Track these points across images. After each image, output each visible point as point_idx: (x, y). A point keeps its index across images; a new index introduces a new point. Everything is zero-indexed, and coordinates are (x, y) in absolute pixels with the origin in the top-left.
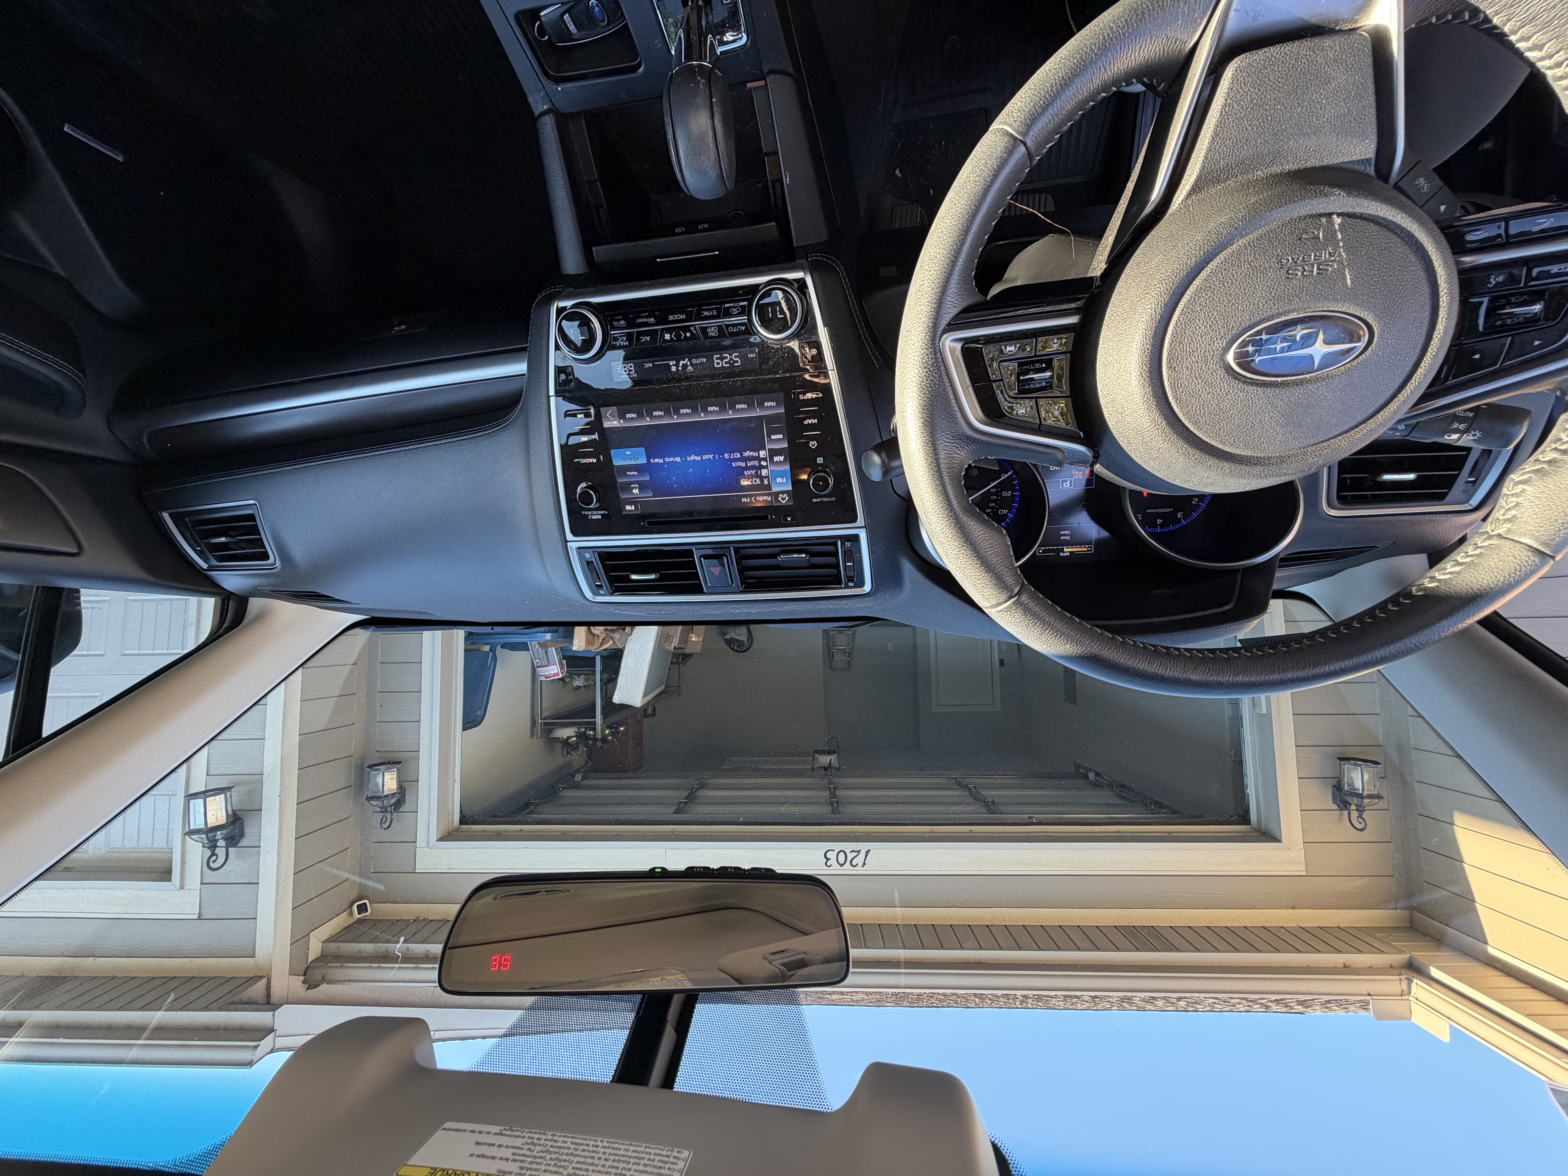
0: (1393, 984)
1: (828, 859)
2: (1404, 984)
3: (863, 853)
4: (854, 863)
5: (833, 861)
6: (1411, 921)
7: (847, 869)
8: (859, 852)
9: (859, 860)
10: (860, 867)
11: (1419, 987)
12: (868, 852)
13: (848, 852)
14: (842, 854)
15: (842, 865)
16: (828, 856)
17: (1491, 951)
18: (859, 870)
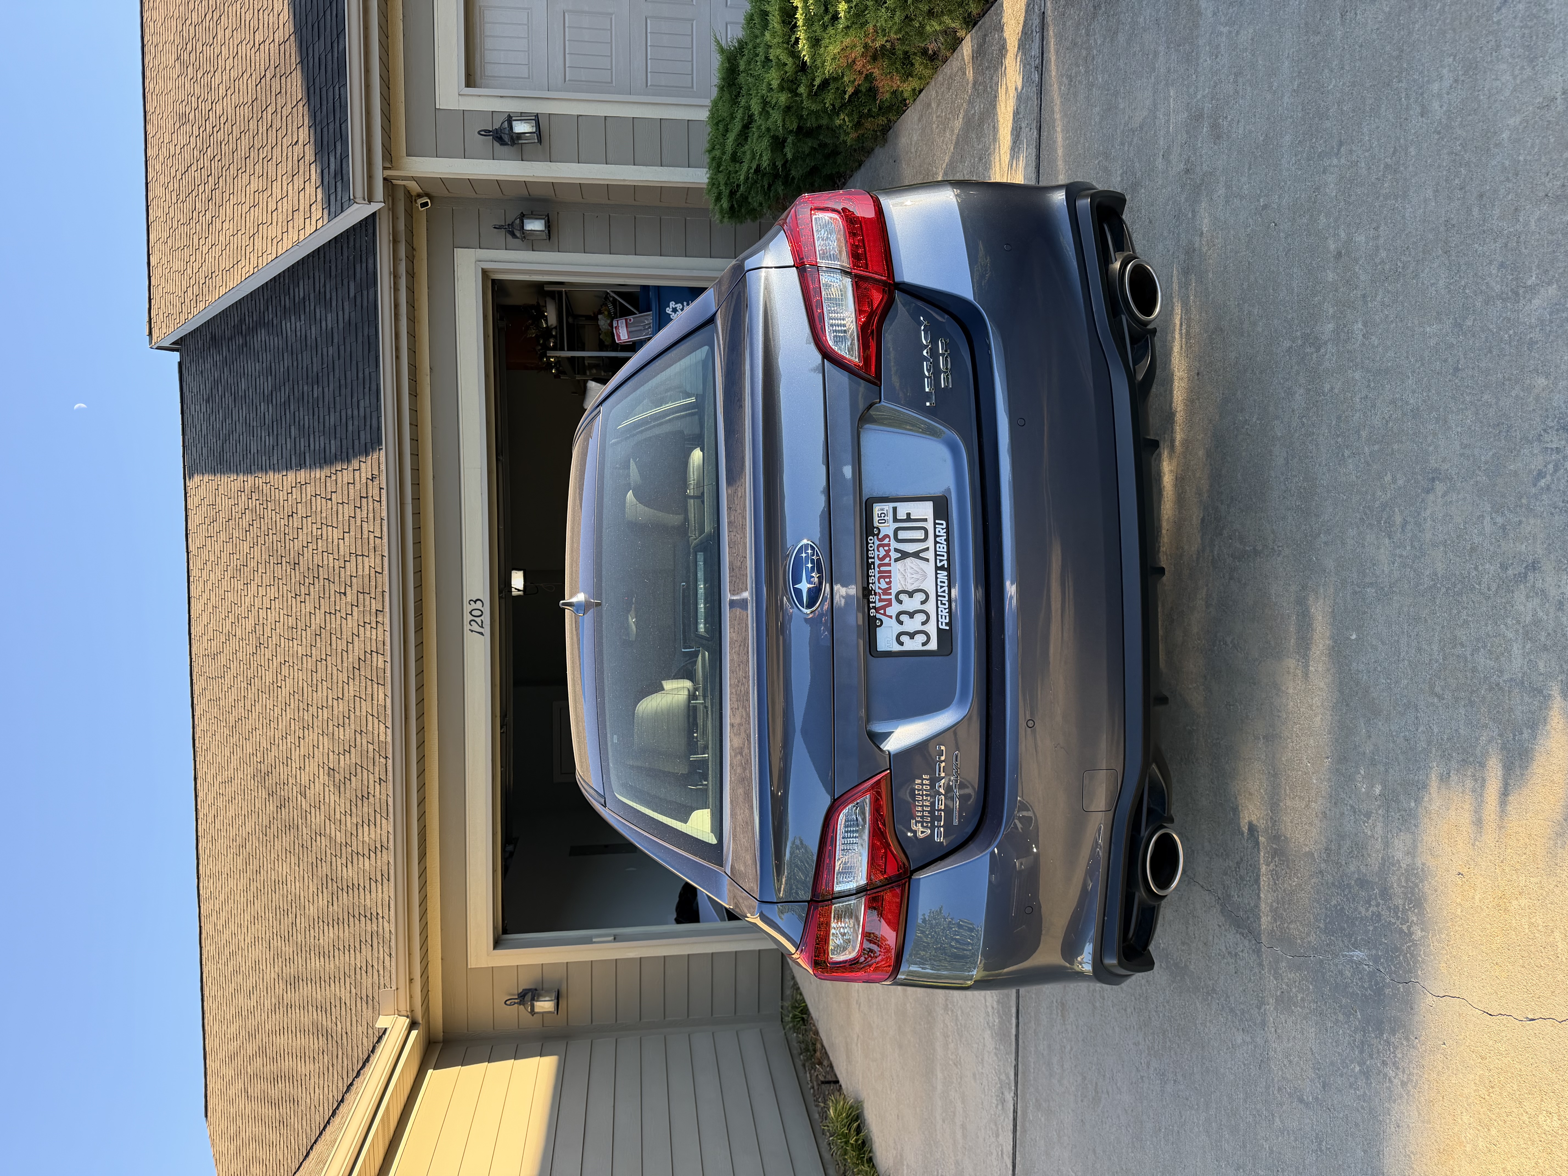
0: (404, 1007)
1: (475, 602)
2: (404, 1013)
3: (481, 630)
4: (472, 623)
5: (473, 606)
6: (435, 1042)
7: (467, 617)
8: (482, 627)
9: (475, 627)
10: (469, 627)
11: (404, 1022)
12: (482, 634)
13: (482, 618)
14: (480, 613)
15: (471, 613)
16: (478, 602)
17: (430, 1071)
18: (467, 627)
